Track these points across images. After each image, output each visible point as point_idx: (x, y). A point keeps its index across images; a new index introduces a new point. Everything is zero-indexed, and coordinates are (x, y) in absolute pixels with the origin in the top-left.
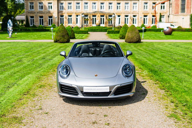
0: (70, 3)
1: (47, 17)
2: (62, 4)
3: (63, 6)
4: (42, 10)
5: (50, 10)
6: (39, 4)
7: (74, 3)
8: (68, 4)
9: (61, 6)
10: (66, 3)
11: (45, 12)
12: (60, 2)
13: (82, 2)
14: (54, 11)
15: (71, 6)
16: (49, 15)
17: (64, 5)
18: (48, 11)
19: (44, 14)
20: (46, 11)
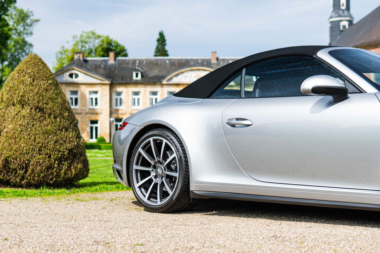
0: (136, 93)
1: (86, 121)
2: (119, 94)
3: (121, 99)
4: (77, 107)
5: (94, 107)
6: (70, 95)
7: (145, 92)
8: (133, 95)
9: (117, 99)
10: (127, 92)
11: (83, 112)
12: (114, 90)
13: (162, 91)
14: (101, 110)
15: (138, 99)
16: (91, 119)
17: (123, 96)
18: (90, 109)
19: (80, 116)
20: (85, 110)
